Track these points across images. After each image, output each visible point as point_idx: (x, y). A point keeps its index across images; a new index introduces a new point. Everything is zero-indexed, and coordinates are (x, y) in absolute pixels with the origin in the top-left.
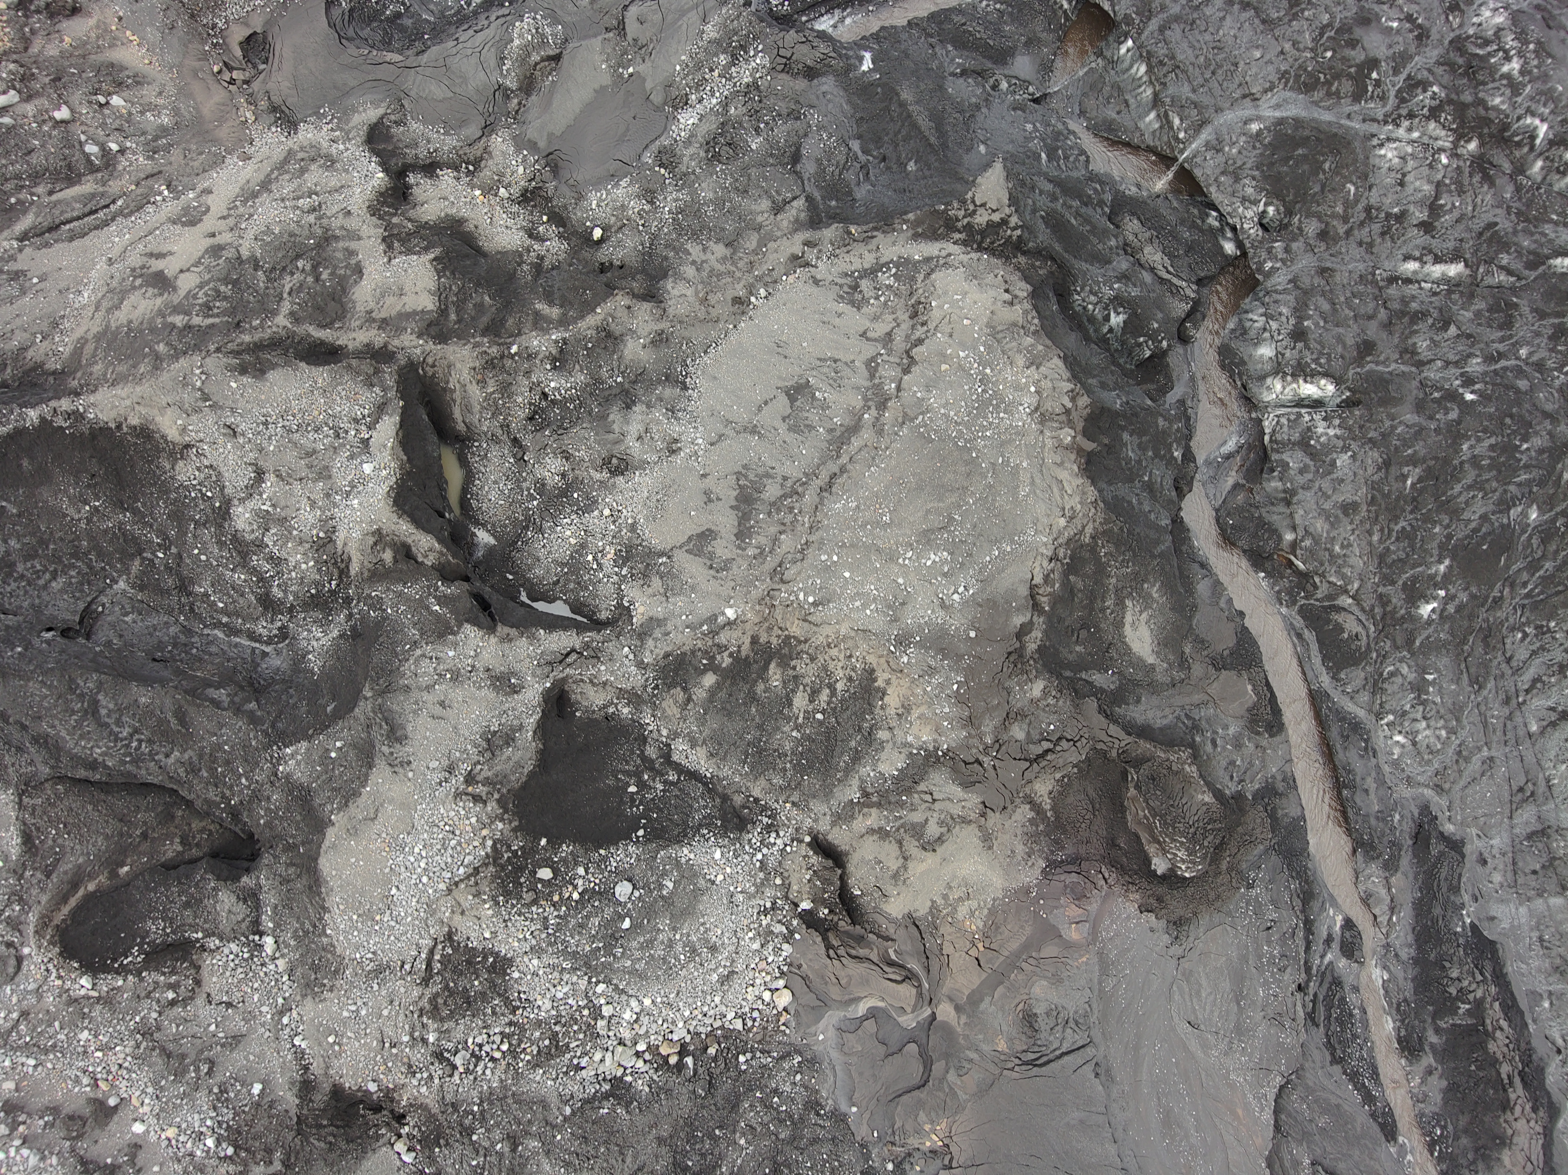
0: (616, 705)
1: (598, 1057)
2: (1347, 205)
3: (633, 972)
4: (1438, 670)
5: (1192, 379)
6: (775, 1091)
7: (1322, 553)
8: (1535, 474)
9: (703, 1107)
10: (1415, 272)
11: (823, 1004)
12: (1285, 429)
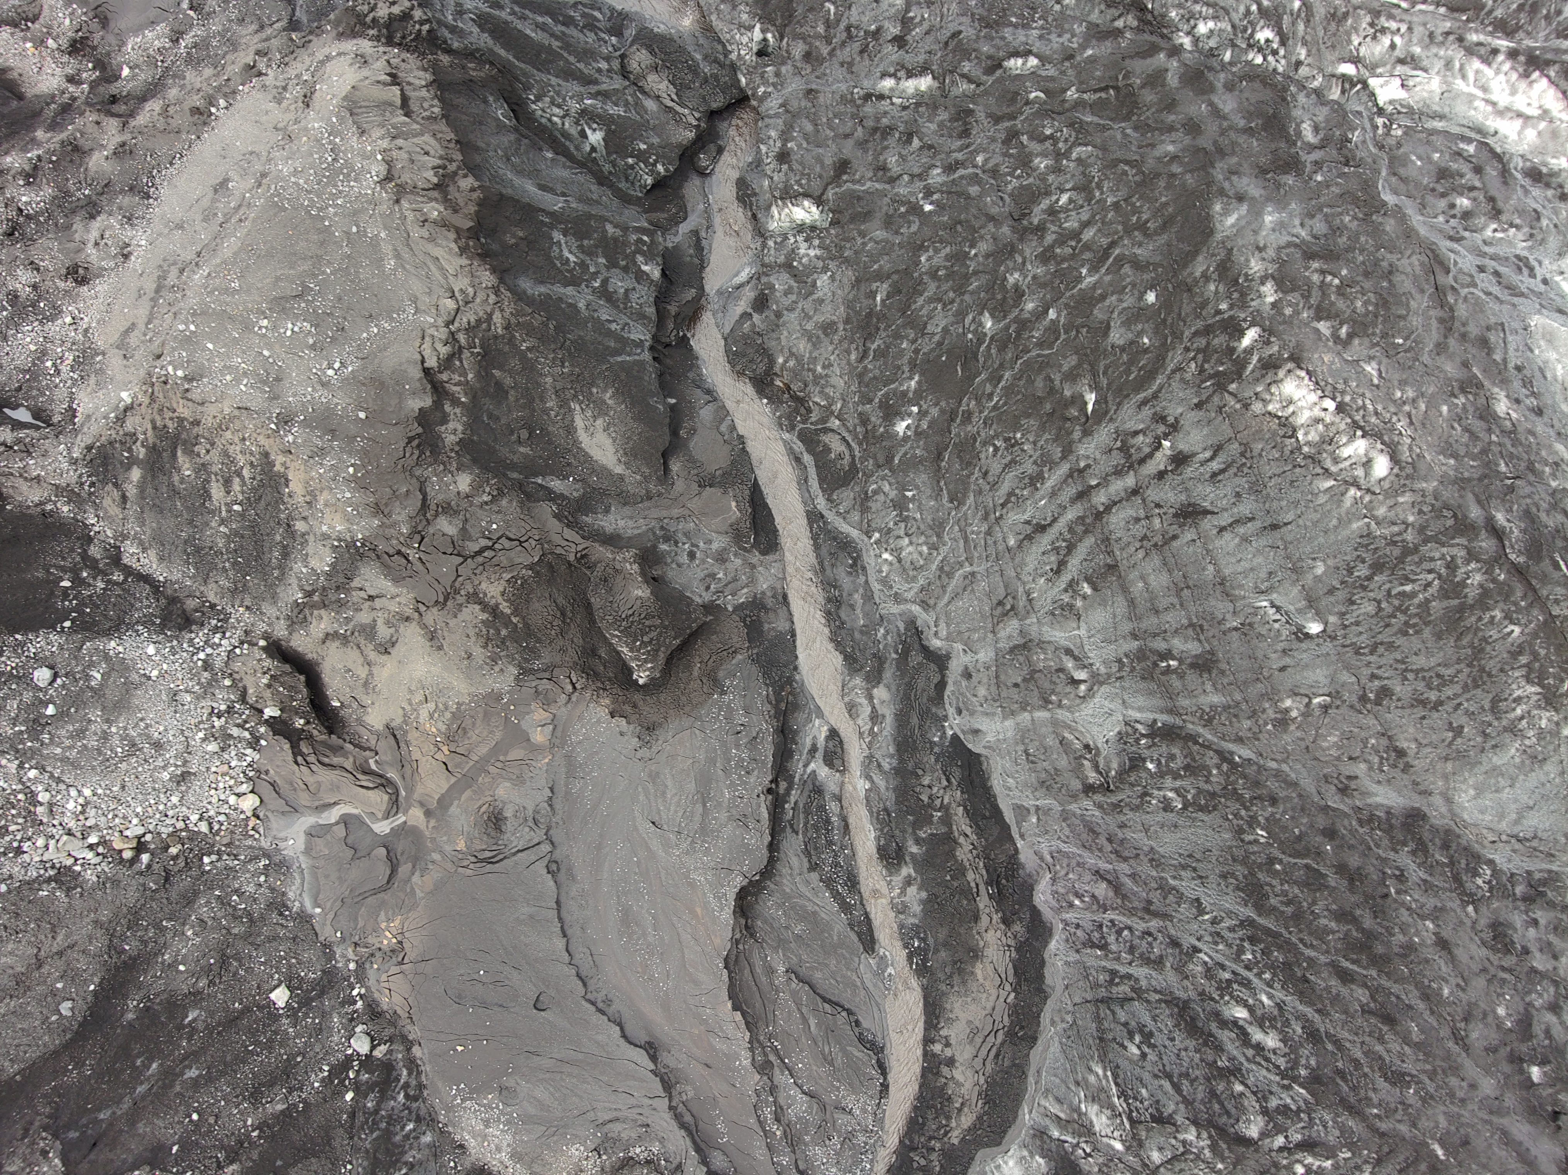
0: (55, 503)
1: (40, 842)
2: (828, 25)
3: (64, 760)
4: (917, 487)
5: (707, 211)
6: (236, 891)
7: (805, 373)
8: (984, 279)
9: (153, 899)
10: (892, 90)
11: (294, 809)
12: (772, 252)
